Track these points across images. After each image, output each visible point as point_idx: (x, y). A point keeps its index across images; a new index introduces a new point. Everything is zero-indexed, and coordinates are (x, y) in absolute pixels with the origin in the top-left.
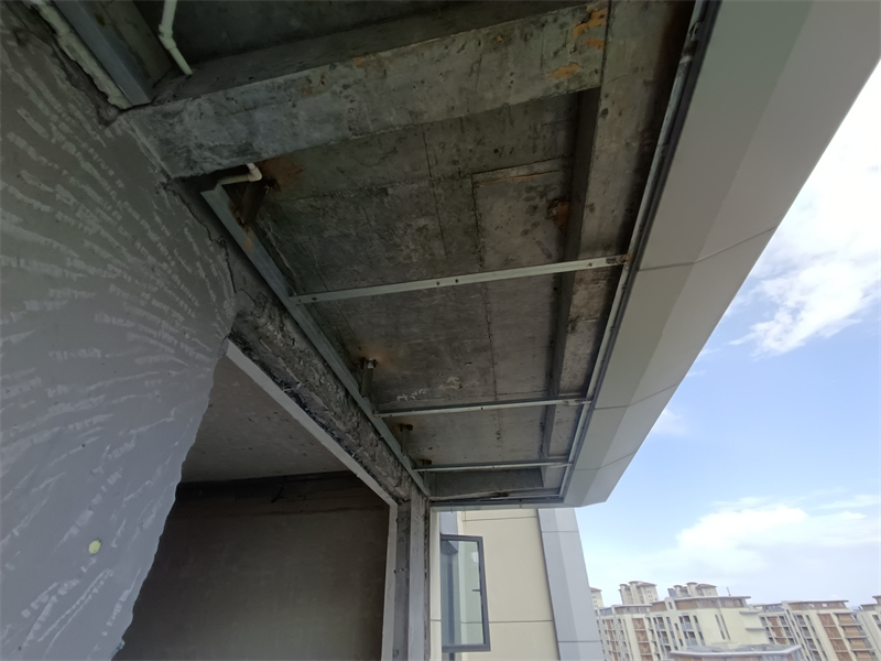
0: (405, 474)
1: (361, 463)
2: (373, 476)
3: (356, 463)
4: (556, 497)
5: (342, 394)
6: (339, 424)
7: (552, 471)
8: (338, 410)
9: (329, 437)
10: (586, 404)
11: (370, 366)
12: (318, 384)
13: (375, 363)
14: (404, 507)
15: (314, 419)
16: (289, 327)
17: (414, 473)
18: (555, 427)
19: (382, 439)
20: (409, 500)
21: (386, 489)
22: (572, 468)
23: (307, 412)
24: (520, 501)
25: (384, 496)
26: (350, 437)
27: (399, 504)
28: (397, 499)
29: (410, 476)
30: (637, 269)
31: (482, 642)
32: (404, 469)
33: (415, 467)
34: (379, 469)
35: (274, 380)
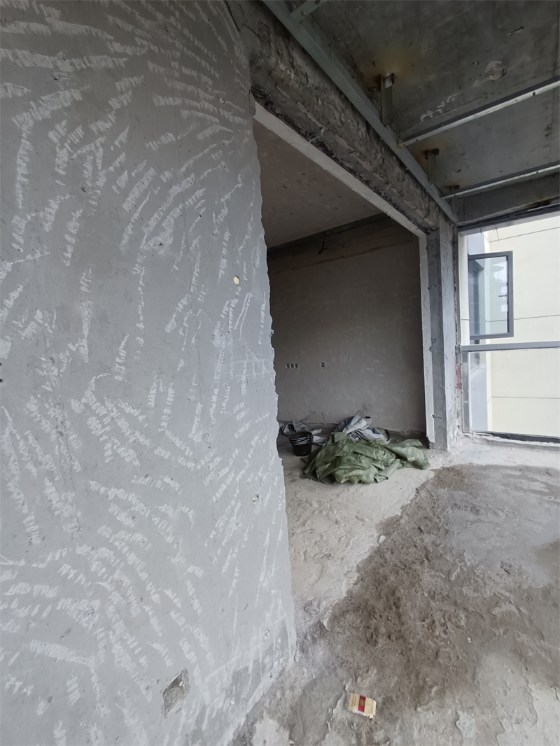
0: (432, 204)
1: (390, 201)
2: (402, 212)
3: (385, 202)
6: (365, 165)
8: (362, 149)
11: (388, 84)
12: (340, 124)
14: (433, 236)
15: (342, 165)
17: (441, 202)
19: (408, 172)
20: (437, 229)
21: (415, 223)
23: (336, 159)
25: (413, 228)
26: (377, 175)
27: (427, 233)
28: (426, 230)
29: (437, 205)
31: (506, 332)
32: (431, 199)
33: (442, 195)
34: (408, 203)
35: (299, 132)
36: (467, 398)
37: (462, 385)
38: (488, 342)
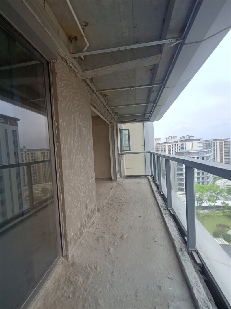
2: (107, 119)
4: (148, 120)
5: (102, 104)
6: (102, 111)
7: (147, 115)
9: (99, 113)
10: (155, 104)
11: (107, 96)
13: (108, 96)
16: (95, 95)
17: (115, 117)
18: (148, 107)
19: (109, 111)
20: (113, 123)
22: (152, 115)
23: (97, 110)
24: (139, 121)
25: (108, 122)
28: (111, 123)
30: (164, 88)
31: (128, 149)
32: (112, 116)
33: (115, 116)
36: (121, 167)
37: (119, 164)
38: (124, 152)
